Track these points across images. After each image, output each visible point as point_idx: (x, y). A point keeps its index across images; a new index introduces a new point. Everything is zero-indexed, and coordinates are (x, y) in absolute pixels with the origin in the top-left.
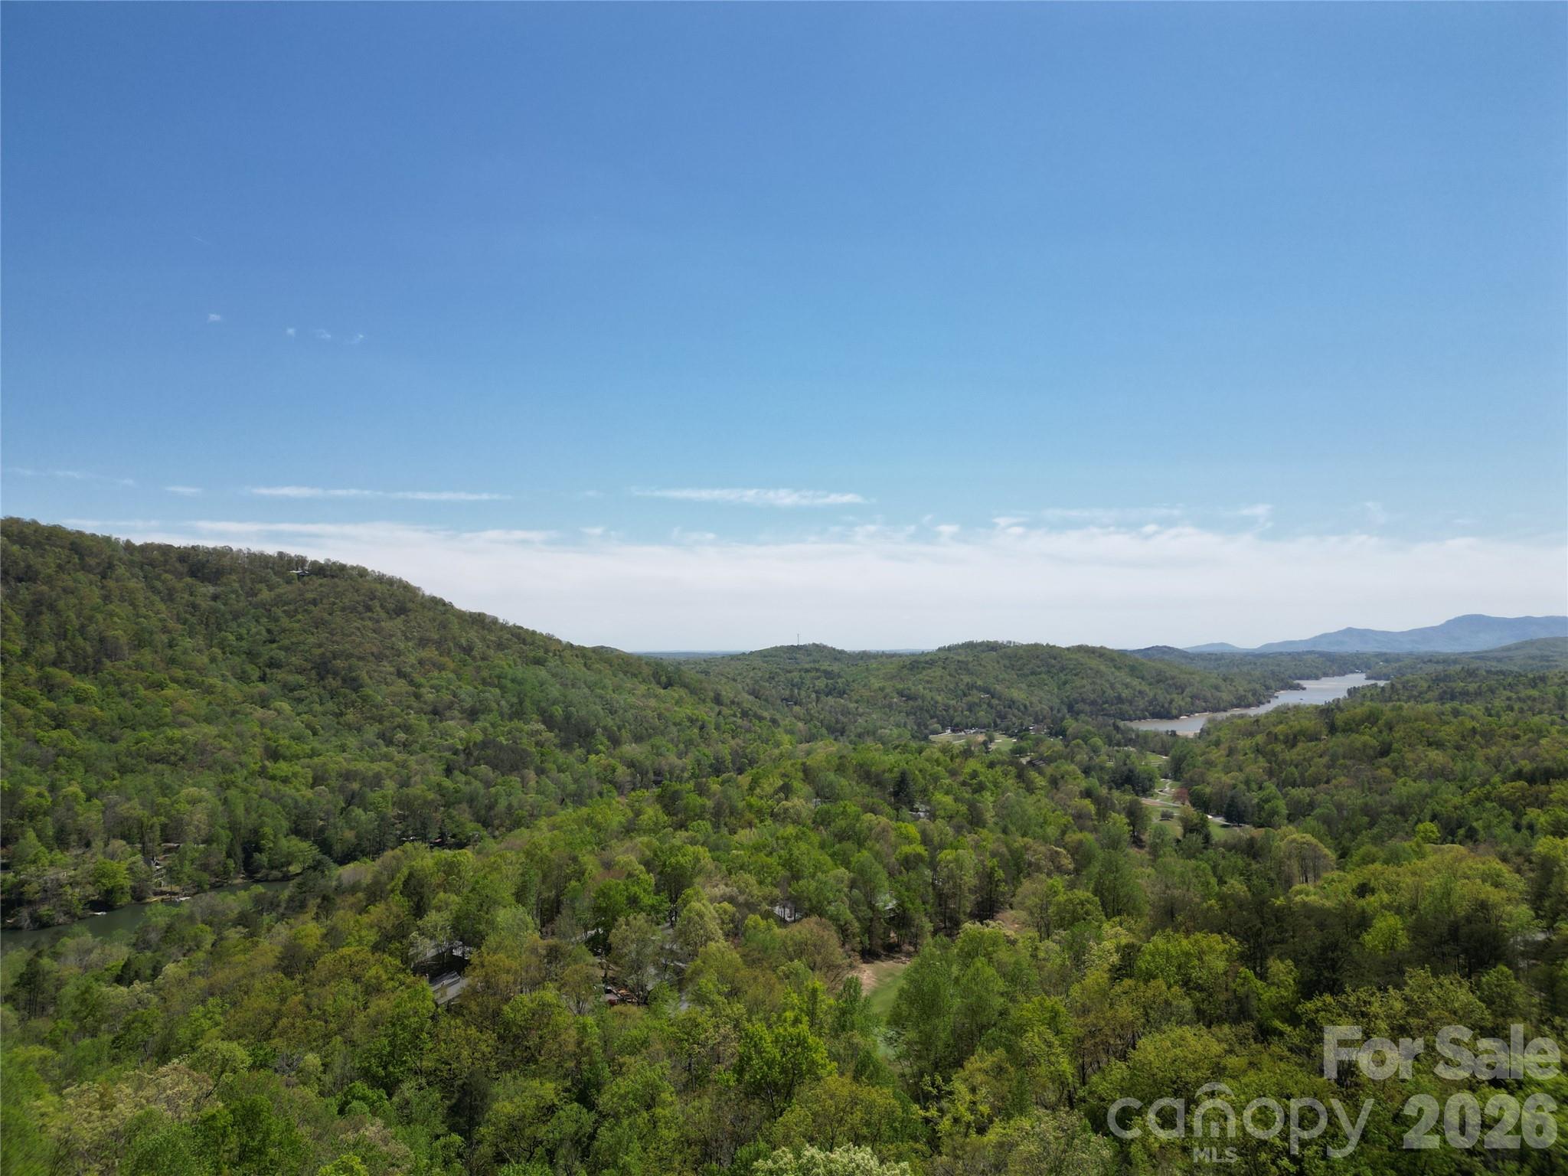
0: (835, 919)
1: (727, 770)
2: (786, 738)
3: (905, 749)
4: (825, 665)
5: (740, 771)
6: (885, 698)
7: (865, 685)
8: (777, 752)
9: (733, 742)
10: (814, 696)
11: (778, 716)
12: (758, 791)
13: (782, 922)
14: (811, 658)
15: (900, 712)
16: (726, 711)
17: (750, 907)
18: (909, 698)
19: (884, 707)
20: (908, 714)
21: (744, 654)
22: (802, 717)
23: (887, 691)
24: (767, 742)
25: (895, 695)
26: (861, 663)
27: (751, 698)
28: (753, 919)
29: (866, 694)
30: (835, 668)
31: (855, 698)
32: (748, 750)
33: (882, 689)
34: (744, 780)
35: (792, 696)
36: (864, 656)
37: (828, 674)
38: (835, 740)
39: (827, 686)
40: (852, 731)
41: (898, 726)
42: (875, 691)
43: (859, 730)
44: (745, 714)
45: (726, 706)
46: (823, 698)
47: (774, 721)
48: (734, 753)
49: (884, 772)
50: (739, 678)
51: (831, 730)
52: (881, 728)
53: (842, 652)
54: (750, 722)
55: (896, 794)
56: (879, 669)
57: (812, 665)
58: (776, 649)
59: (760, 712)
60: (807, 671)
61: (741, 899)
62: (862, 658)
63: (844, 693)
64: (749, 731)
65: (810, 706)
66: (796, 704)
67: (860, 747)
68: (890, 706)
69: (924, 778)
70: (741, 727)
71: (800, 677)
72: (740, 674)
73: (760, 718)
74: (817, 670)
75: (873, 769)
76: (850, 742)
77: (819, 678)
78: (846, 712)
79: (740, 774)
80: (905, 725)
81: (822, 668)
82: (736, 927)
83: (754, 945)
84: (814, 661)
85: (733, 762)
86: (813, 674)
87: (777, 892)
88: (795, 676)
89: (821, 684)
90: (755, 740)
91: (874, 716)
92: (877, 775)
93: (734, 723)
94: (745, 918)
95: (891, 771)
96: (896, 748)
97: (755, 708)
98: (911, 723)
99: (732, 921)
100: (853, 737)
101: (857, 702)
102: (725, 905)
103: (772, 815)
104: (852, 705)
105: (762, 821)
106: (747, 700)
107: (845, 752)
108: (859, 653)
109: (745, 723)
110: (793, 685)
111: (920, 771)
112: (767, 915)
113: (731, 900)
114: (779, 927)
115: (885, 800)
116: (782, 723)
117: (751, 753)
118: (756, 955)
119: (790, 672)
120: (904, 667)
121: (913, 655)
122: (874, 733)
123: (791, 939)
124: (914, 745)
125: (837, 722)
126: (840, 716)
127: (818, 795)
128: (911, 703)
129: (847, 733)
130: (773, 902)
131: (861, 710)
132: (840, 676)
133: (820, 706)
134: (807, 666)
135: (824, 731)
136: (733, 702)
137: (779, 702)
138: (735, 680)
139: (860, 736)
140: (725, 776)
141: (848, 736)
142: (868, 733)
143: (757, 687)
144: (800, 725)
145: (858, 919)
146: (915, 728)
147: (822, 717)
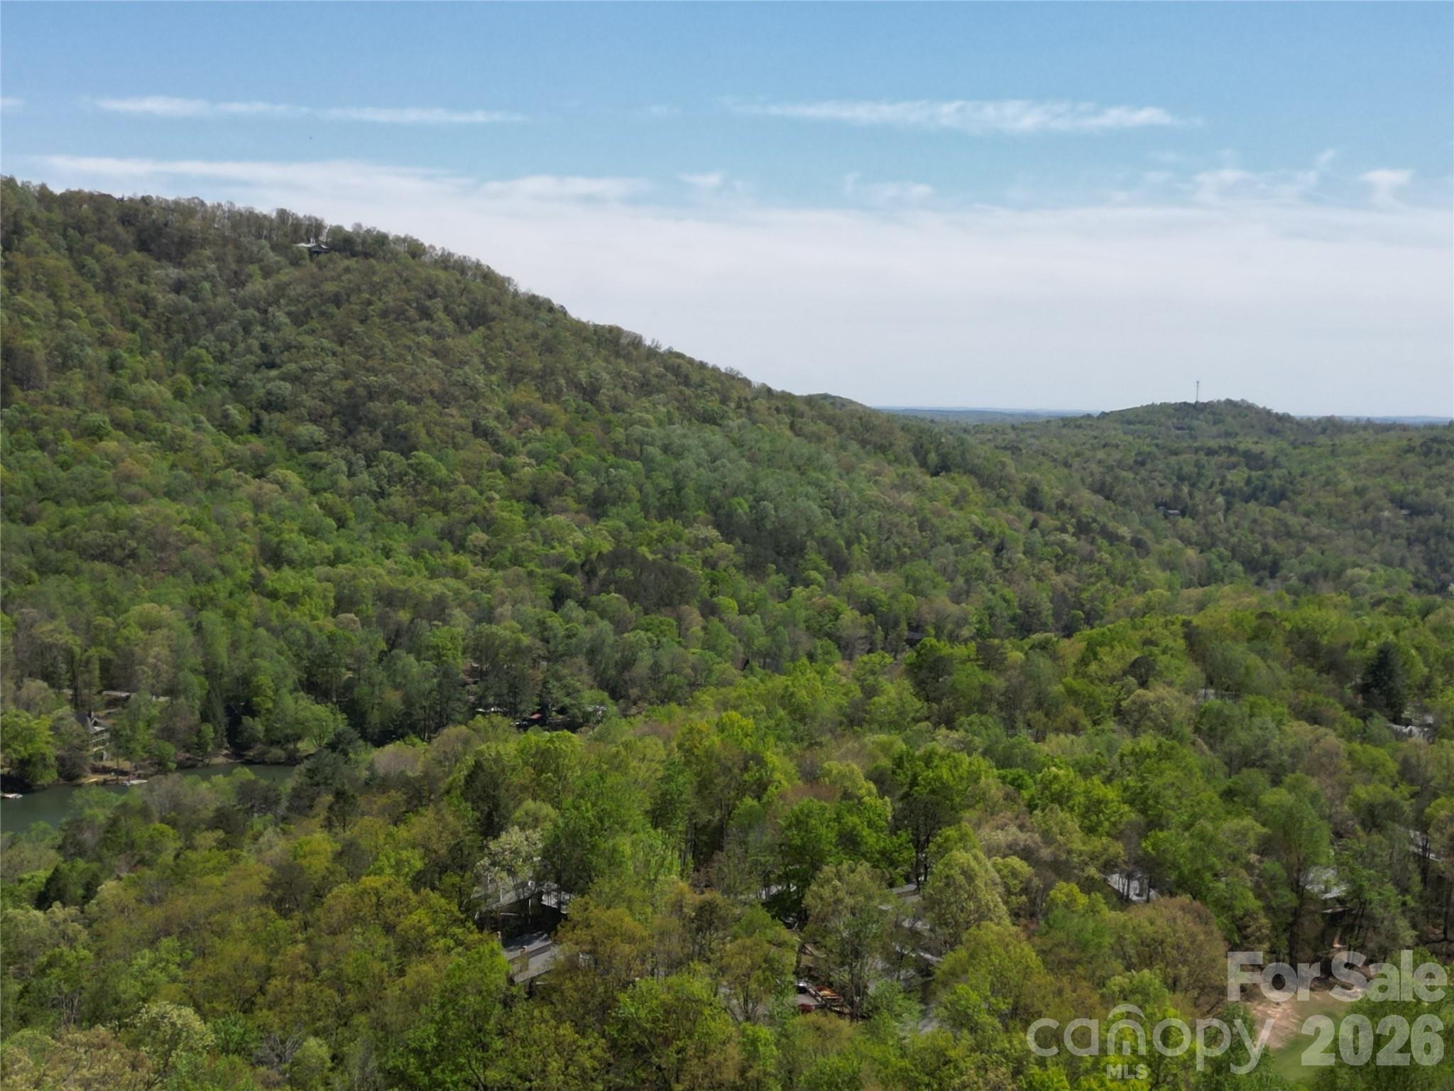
0: (1224, 906)
1: (1044, 627)
2: (1162, 576)
3: (1397, 606)
4: (1247, 443)
5: (1068, 632)
6: (1365, 509)
7: (1327, 483)
8: (1139, 600)
9: (1058, 580)
10: (1220, 500)
11: (1147, 536)
12: (1093, 667)
13: (1123, 901)
14: (1221, 428)
15: (1394, 537)
16: (1047, 521)
17: (1060, 868)
18: (1415, 511)
19: (1361, 526)
20: (1410, 542)
21: (1089, 416)
22: (1194, 537)
23: (1371, 495)
24: (1122, 581)
25: (1385, 503)
26: (1322, 439)
27: (1099, 499)
28: (1062, 890)
29: (1329, 500)
30: (1268, 448)
31: (1307, 504)
32: (1085, 595)
33: (1359, 492)
34: (1071, 648)
35: (1176, 498)
36: (1331, 426)
37: (1253, 460)
38: (1258, 584)
39: (1248, 482)
40: (1293, 570)
41: (1387, 562)
42: (1345, 495)
43: (1309, 568)
44: (1083, 529)
45: (1049, 511)
46: (1238, 506)
47: (1138, 544)
48: (1059, 599)
49: (1347, 646)
50: (1076, 463)
51: (1251, 566)
52: (1355, 565)
53: (1284, 419)
54: (1093, 542)
55: (1364, 689)
56: (1356, 453)
57: (1223, 442)
58: (1152, 410)
59: (1112, 525)
60: (1210, 452)
61: (1046, 853)
62: (1324, 431)
63: (1283, 496)
64: (1089, 559)
65: (1212, 519)
66: (1183, 514)
67: (1304, 599)
68: (1375, 525)
69: (1426, 663)
70: (1073, 552)
71: (1197, 464)
72: (1078, 455)
73: (1113, 538)
74: (1231, 451)
75: (1325, 641)
76: (1288, 591)
77: (1234, 466)
78: (1285, 533)
79: (1069, 636)
80: (1402, 563)
81: (1242, 447)
82: (1033, 902)
83: (1061, 936)
84: (1228, 434)
85: (1057, 615)
86: (1223, 458)
87: (1118, 848)
88: (1187, 462)
89: (1237, 477)
90: (1099, 578)
91: (1340, 542)
92: (1331, 651)
93: (1062, 544)
94: (1049, 886)
95: (1362, 645)
96: (1378, 603)
97: (1102, 519)
98: (1416, 559)
99: (1025, 890)
100: (1294, 581)
101: (1307, 514)
102: (1015, 862)
103: (1119, 712)
104: (1295, 521)
105: (1095, 723)
106: (1088, 501)
107: (1274, 609)
108: (1319, 421)
109: (1083, 546)
110: (1181, 478)
111: (1417, 648)
112: (1088, 886)
113: (1027, 854)
114: (1114, 908)
115: (1342, 699)
116: (1154, 547)
117: (1092, 599)
118: (1064, 953)
119: (1176, 453)
120: (1411, 450)
121: (1431, 427)
122: (1339, 574)
123: (1134, 931)
124: (1414, 600)
125: (1265, 551)
126: (1271, 541)
127: (1210, 682)
128: (1420, 521)
129: (1284, 572)
130: (1109, 866)
131: (1313, 530)
132: (1275, 464)
133: (1232, 519)
134: (1213, 444)
135: (1238, 567)
136: (1061, 506)
137: (1150, 508)
138: (1067, 465)
139: (1307, 579)
140: (1037, 637)
141: (1286, 579)
142: (1326, 575)
143: (1108, 479)
144: (1191, 553)
145: (1268, 909)
146: (1424, 568)
147: (1234, 540)
